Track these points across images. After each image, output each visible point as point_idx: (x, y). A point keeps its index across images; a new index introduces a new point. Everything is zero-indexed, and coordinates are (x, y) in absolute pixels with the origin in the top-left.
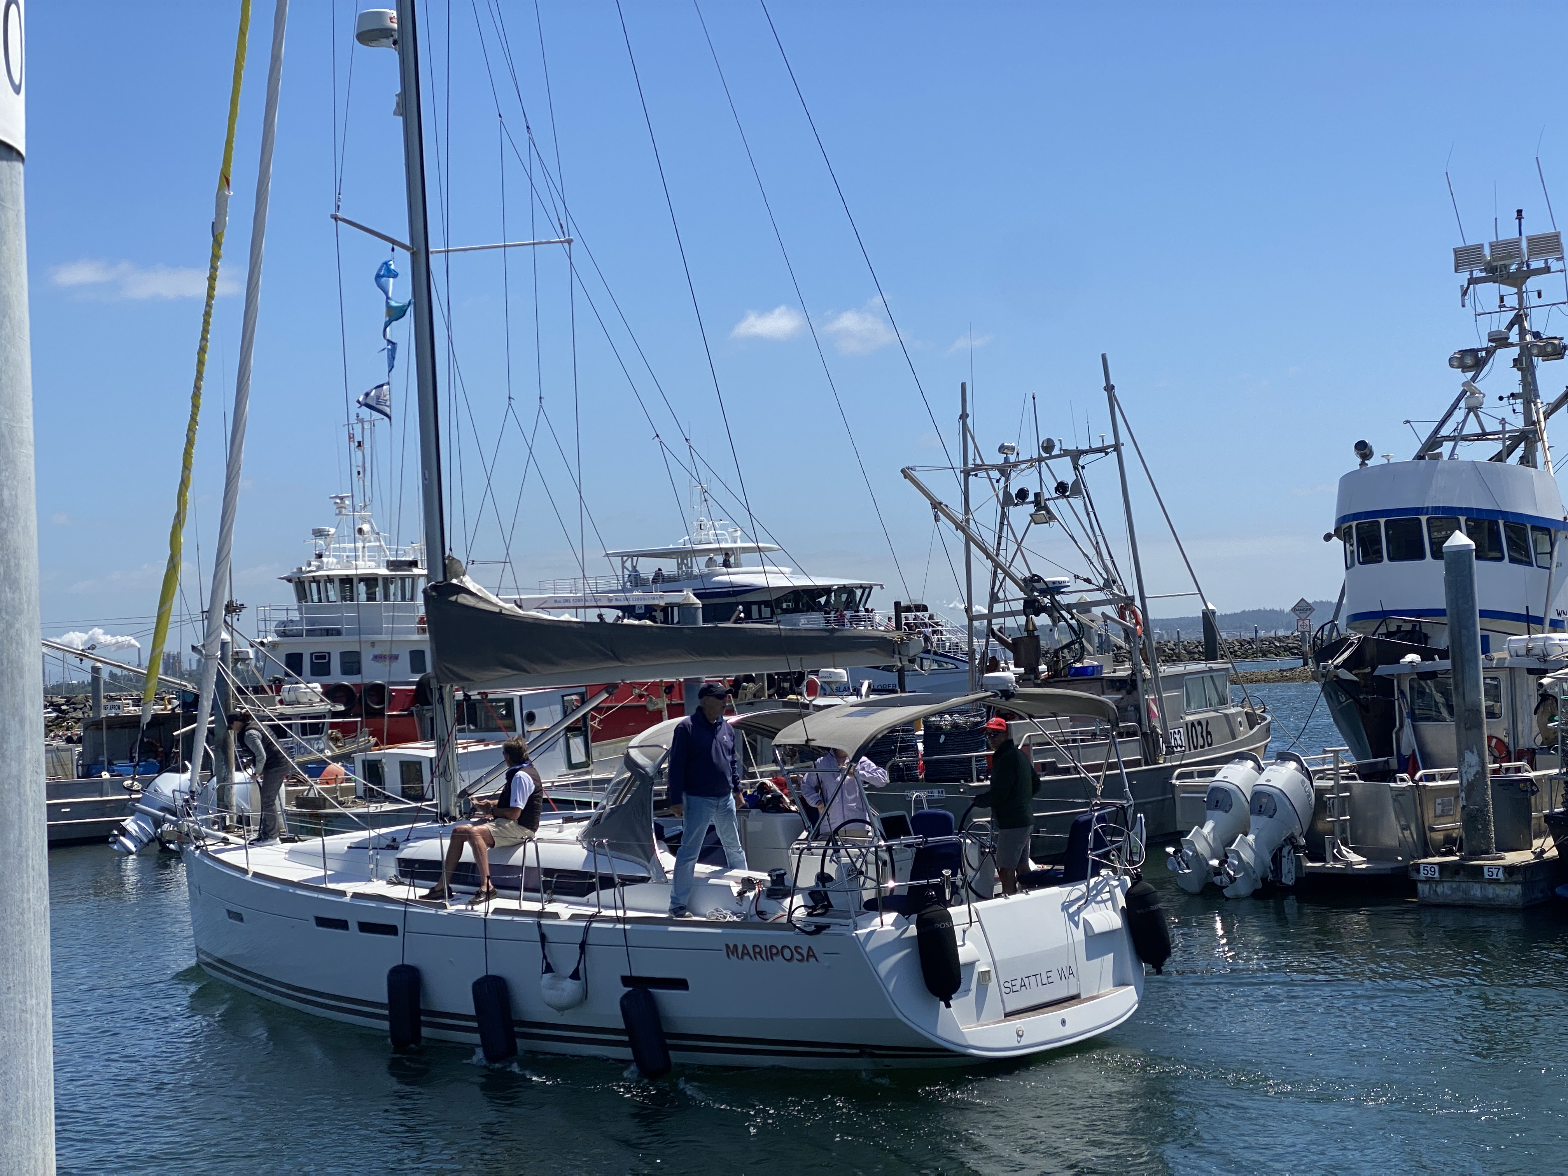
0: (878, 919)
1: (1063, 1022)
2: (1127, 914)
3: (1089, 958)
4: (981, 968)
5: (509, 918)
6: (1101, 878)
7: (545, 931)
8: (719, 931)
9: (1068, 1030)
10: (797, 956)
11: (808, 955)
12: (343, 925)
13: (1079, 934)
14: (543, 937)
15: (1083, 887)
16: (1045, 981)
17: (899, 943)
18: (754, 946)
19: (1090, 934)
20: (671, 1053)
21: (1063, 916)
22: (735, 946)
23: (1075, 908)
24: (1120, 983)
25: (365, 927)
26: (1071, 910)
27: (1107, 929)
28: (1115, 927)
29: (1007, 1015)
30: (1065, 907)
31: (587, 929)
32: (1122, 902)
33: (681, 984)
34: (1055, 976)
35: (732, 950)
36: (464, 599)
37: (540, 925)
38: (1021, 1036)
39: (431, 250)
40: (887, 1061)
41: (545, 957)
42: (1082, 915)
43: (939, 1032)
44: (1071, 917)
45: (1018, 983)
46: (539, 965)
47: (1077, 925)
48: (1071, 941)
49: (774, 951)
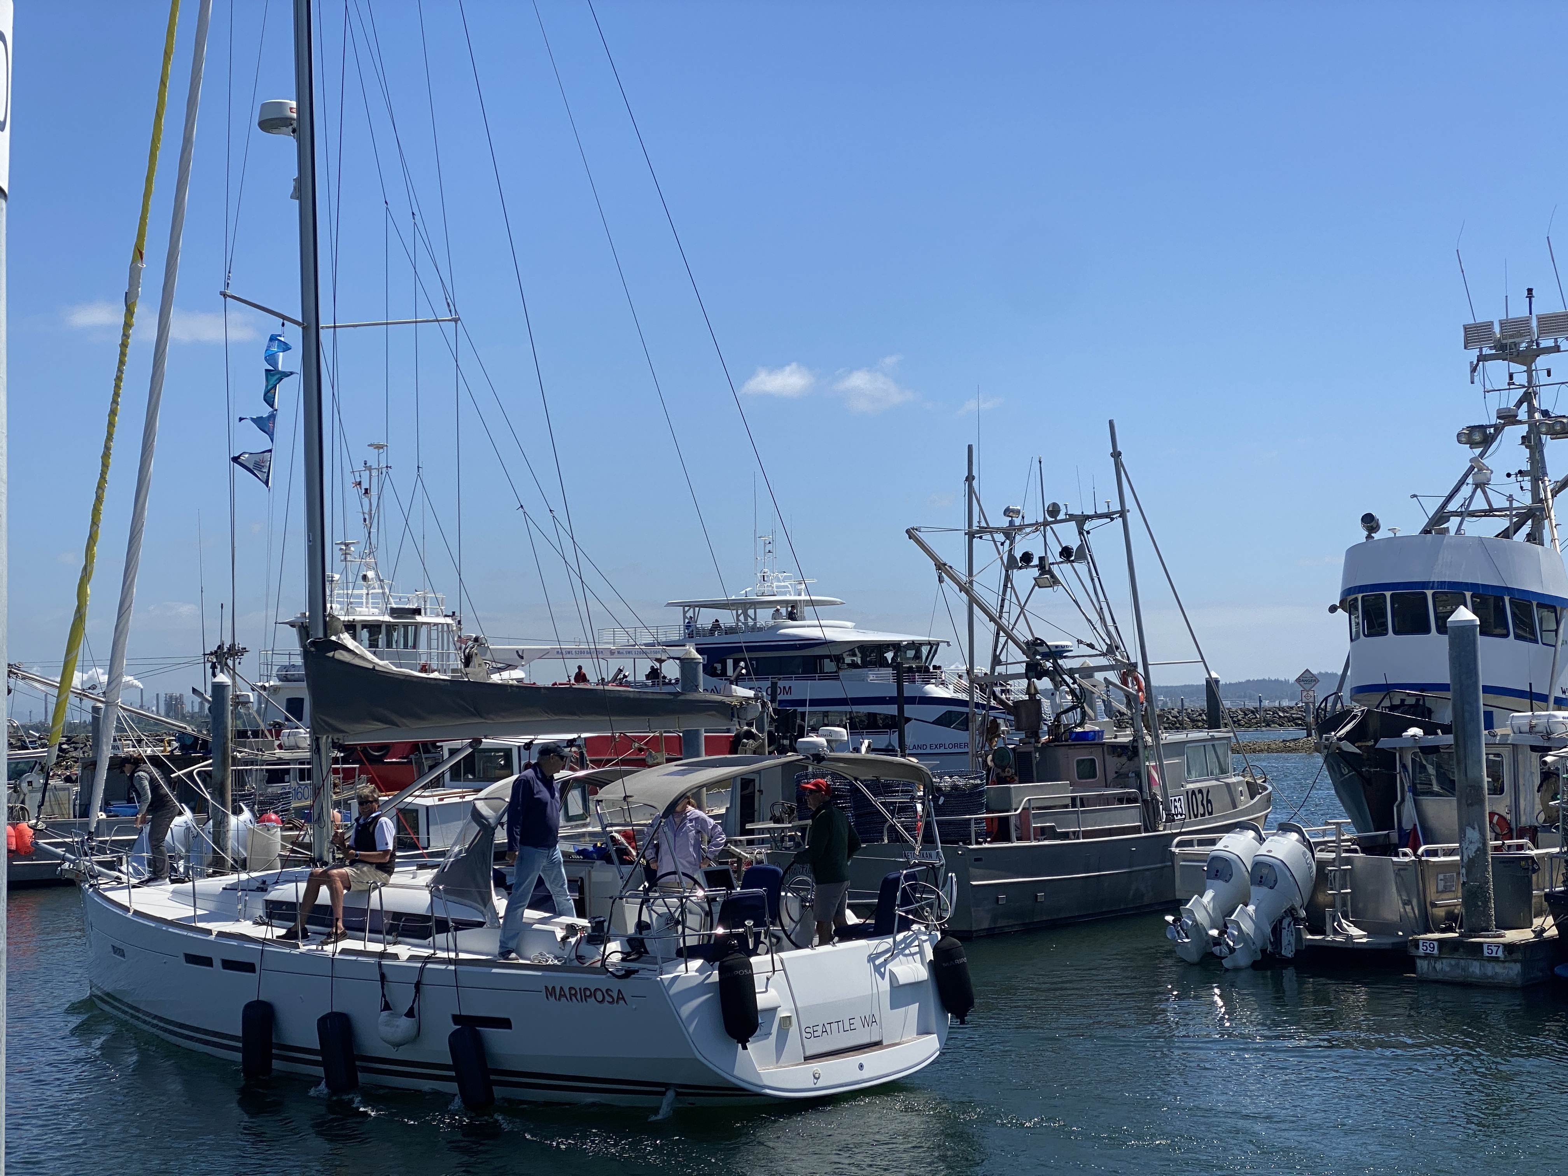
0: (683, 966)
1: (861, 1067)
2: (934, 967)
3: (893, 1006)
4: (783, 1013)
5: (354, 958)
6: (911, 933)
7: (385, 970)
8: (540, 973)
9: (866, 1074)
10: (608, 998)
11: (618, 998)
12: (207, 962)
13: (885, 985)
14: (383, 977)
15: (891, 940)
16: (847, 1027)
17: (702, 988)
18: (570, 989)
19: (895, 985)
20: (495, 1088)
21: (868, 967)
22: (554, 988)
23: (882, 960)
24: (924, 1031)
25: (228, 964)
26: (877, 962)
27: (912, 980)
28: (920, 979)
29: (807, 1059)
30: (872, 959)
31: (422, 969)
32: (930, 956)
33: (505, 1023)
34: (857, 1023)
35: (550, 992)
36: (340, 655)
37: (380, 965)
38: (817, 1079)
39: (321, 325)
40: (691, 1099)
41: (384, 995)
42: (888, 967)
43: (736, 1072)
44: (877, 969)
45: (820, 1029)
46: (379, 1002)
47: (883, 976)
48: (875, 991)
49: (588, 993)
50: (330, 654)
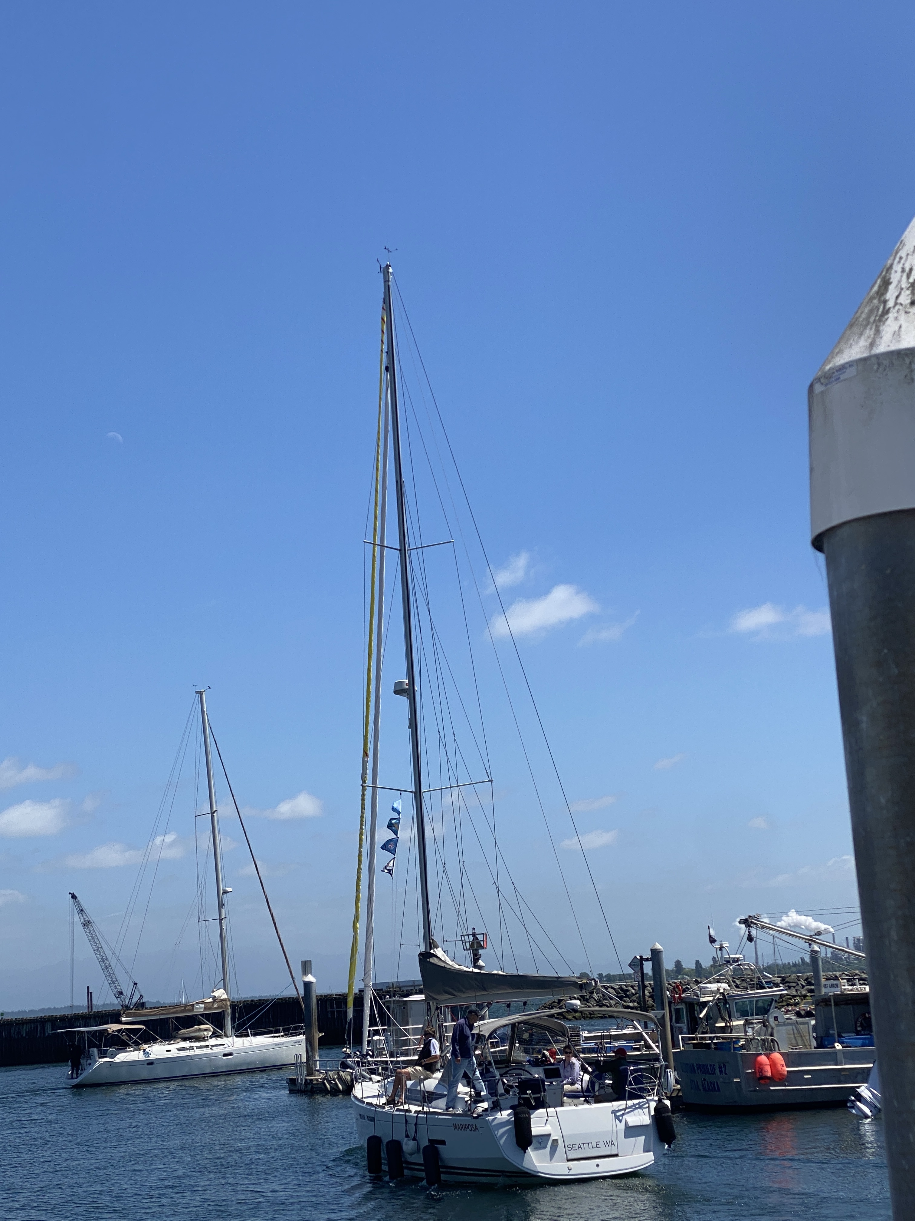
0: (499, 1113)
1: (598, 1165)
2: (655, 1118)
3: (626, 1136)
4: (553, 1137)
5: (400, 1113)
6: (645, 1100)
7: (408, 1118)
9: (599, 1169)
10: (472, 1129)
11: (476, 1129)
13: (622, 1126)
14: (406, 1121)
15: (630, 1103)
16: (594, 1146)
17: (507, 1123)
18: (461, 1124)
19: (627, 1126)
20: (442, 1175)
21: (612, 1116)
22: (456, 1124)
23: (621, 1113)
24: (646, 1150)
26: (618, 1114)
27: (640, 1124)
28: (645, 1123)
29: (568, 1160)
30: (614, 1112)
31: (417, 1117)
32: (653, 1112)
33: (445, 1143)
34: (601, 1144)
35: (455, 1126)
36: (433, 960)
37: (405, 1115)
38: (570, 1170)
39: (422, 791)
41: (406, 1130)
42: (625, 1117)
43: (524, 1165)
44: (617, 1117)
45: (577, 1146)
46: (404, 1135)
47: (620, 1121)
48: (615, 1129)
49: (466, 1127)
50: (428, 960)
